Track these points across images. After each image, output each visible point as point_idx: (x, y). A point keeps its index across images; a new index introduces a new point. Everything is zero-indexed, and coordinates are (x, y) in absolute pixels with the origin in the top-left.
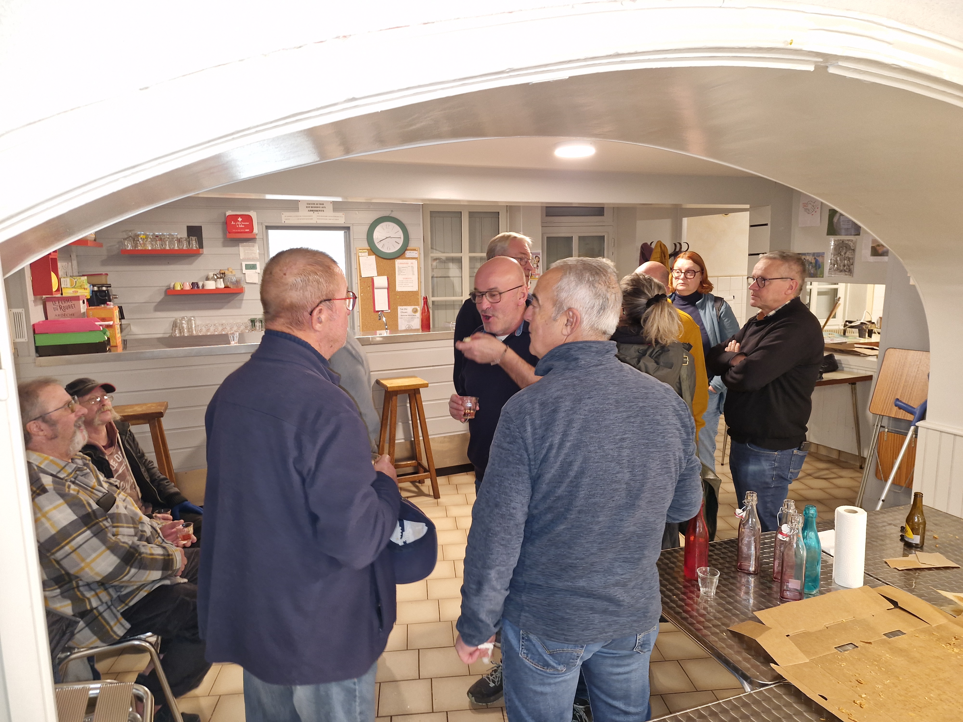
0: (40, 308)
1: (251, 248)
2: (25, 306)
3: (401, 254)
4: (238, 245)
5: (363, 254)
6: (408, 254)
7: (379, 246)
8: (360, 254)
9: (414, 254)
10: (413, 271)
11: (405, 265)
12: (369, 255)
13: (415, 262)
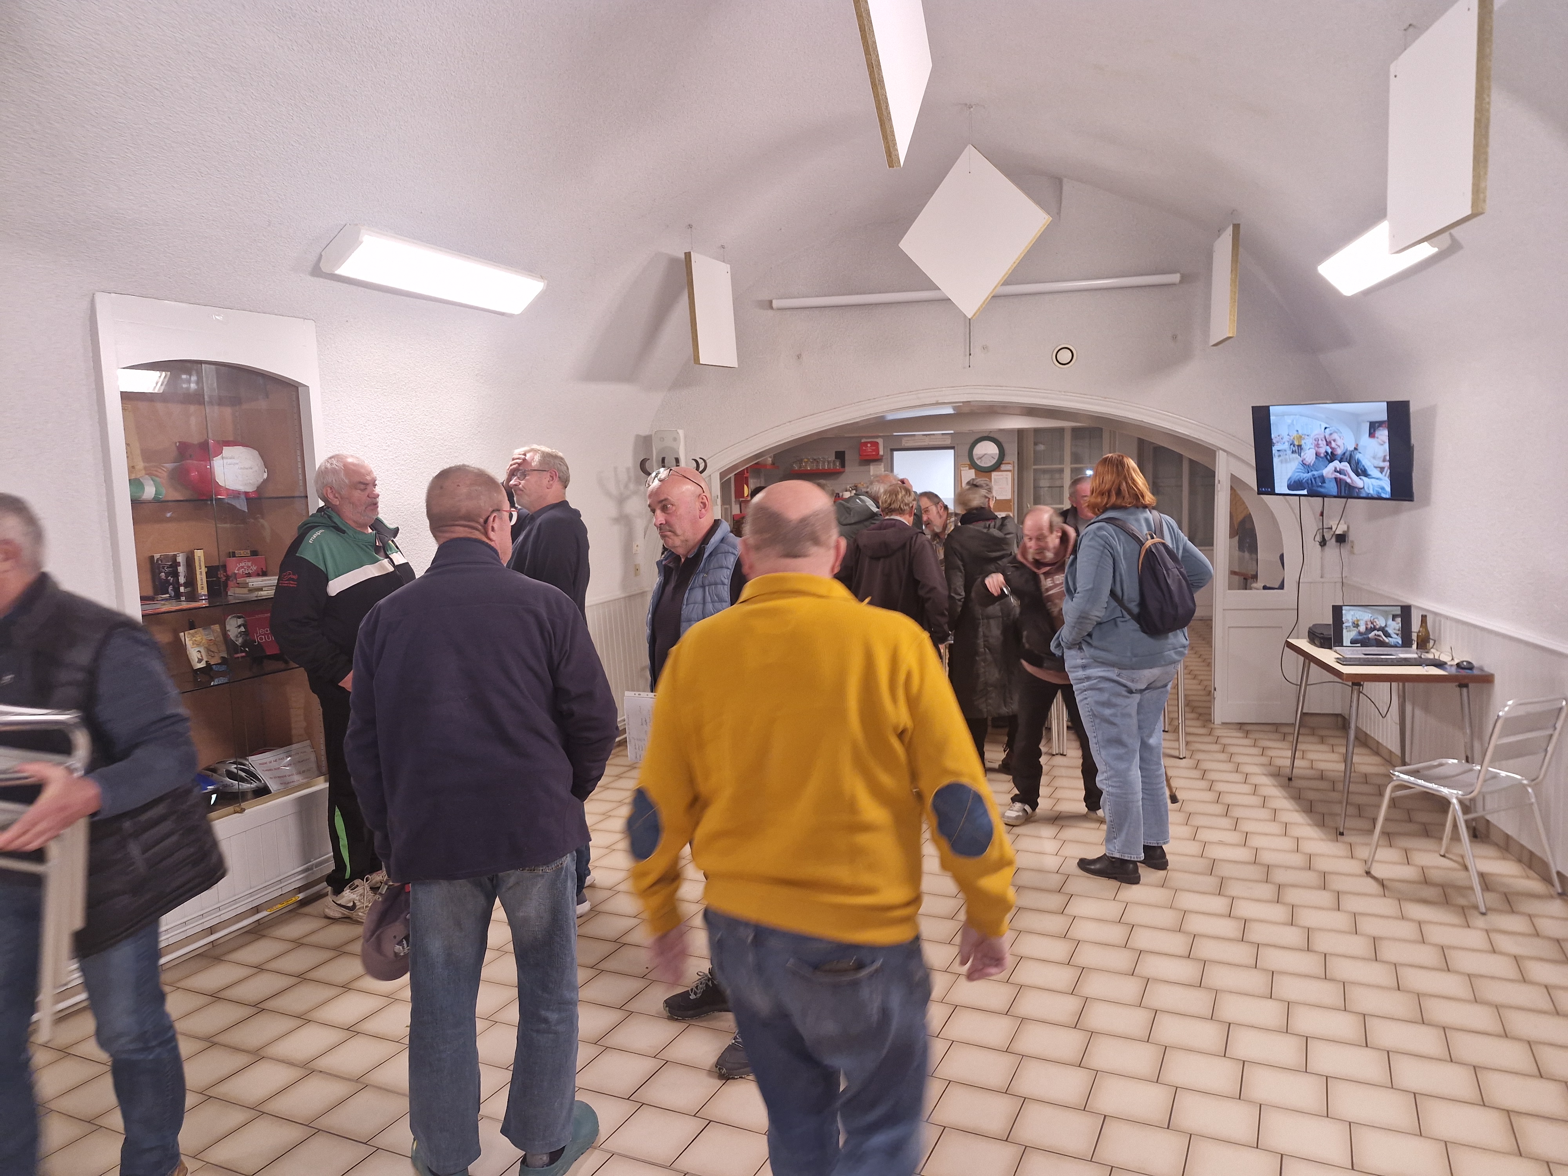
0: (738, 506)
1: (879, 466)
2: (730, 504)
3: (996, 467)
4: (869, 465)
5: (964, 469)
6: (1003, 467)
7: (978, 462)
8: (962, 468)
9: (1009, 467)
10: (1007, 482)
11: (999, 477)
12: (970, 469)
13: (1009, 474)
